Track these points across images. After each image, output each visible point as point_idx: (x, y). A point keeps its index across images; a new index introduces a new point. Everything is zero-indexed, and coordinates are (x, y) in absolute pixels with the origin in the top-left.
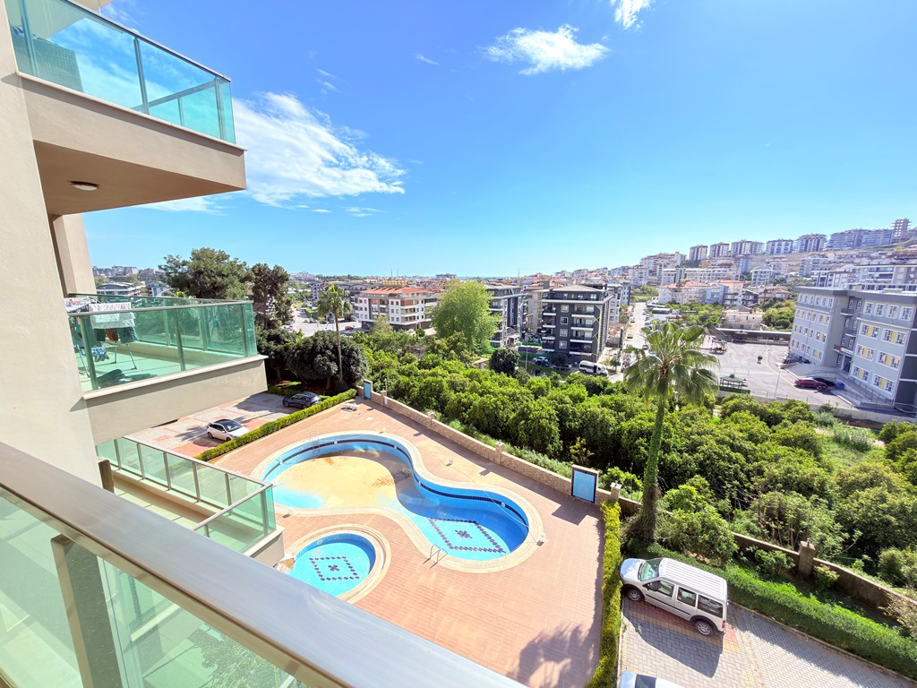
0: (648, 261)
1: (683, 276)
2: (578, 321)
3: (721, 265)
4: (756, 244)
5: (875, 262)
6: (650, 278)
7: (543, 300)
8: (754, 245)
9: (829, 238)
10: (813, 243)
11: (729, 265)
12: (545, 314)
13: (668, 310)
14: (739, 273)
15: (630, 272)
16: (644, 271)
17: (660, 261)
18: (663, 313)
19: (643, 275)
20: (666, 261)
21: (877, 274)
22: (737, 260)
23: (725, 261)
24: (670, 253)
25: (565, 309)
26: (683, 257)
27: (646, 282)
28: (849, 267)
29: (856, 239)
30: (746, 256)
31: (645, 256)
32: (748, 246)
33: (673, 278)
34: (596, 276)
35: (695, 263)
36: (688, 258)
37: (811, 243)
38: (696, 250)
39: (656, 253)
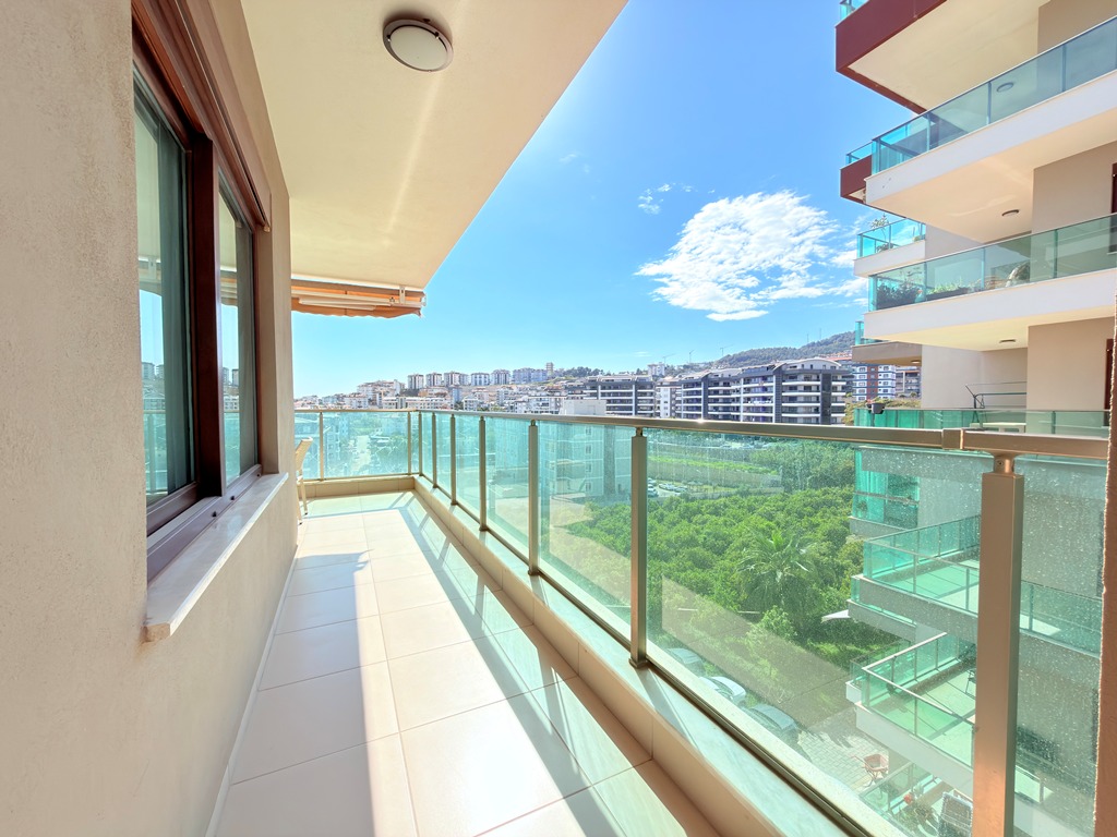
1: (404, 405)
3: (438, 395)
4: (464, 375)
5: (538, 394)
8: (462, 376)
9: (512, 374)
15: (347, 400)
16: (362, 400)
17: (379, 389)
19: (362, 404)
20: (385, 389)
21: (541, 403)
22: (450, 389)
26: (402, 385)
28: (525, 397)
29: (527, 376)
30: (457, 387)
31: (362, 383)
35: (414, 392)
36: (407, 387)
37: (501, 377)
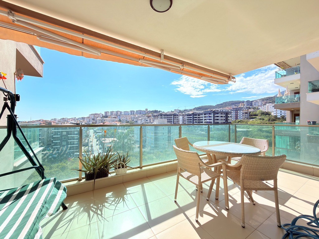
2: (71, 138)
4: (121, 112)
6: (93, 121)
9: (135, 112)
10: (133, 113)
11: (116, 118)
14: (118, 120)
15: (86, 119)
16: (90, 119)
17: (96, 116)
18: (100, 132)
20: (97, 116)
21: (145, 120)
22: (117, 116)
24: (98, 113)
25: (65, 133)
27: (92, 123)
28: (140, 119)
29: (140, 112)
30: (119, 115)
32: (119, 112)
33: (100, 121)
34: (72, 120)
35: (106, 117)
36: (104, 115)
38: (106, 113)
39: (94, 113)
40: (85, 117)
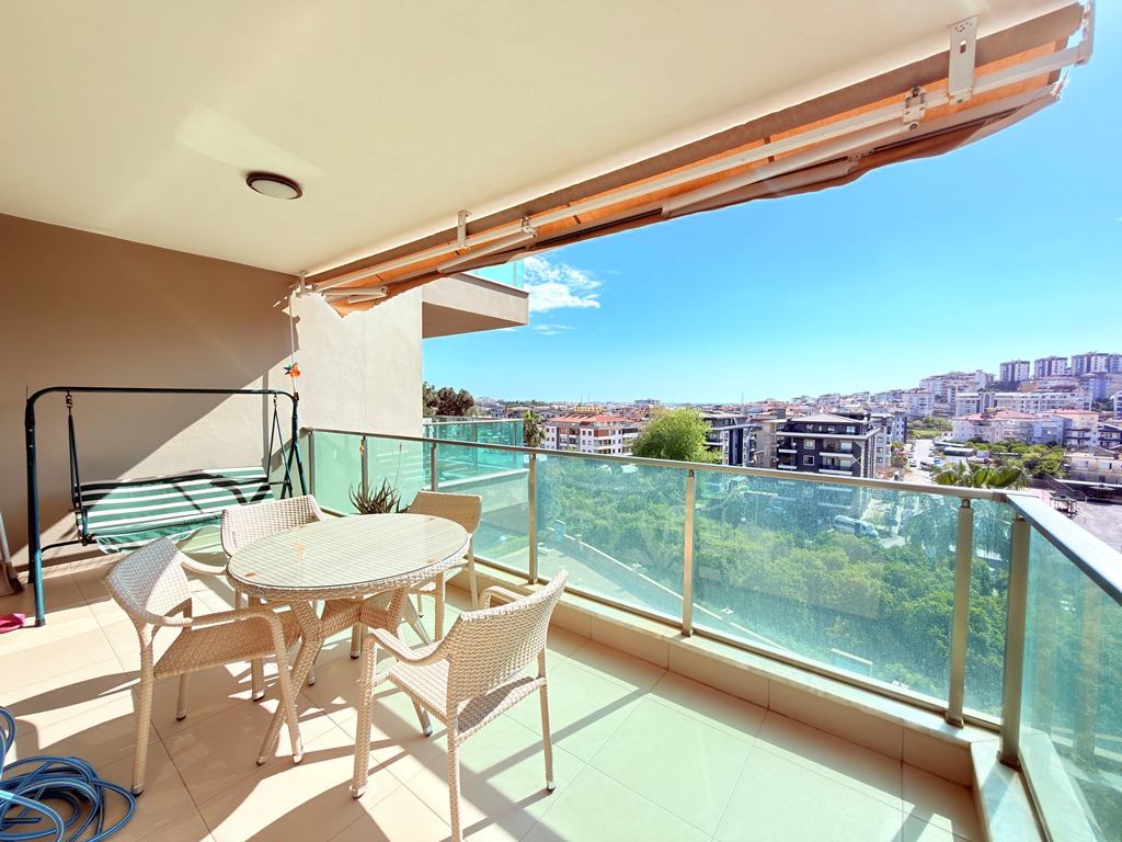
0: (931, 383)
1: (991, 403)
2: (829, 461)
3: (1056, 389)
4: (1117, 357)
6: (937, 405)
7: (778, 433)
8: (1113, 359)
11: (1071, 389)
12: (780, 451)
13: (970, 450)
14: (1090, 399)
15: (905, 397)
16: (926, 397)
17: (952, 383)
18: (961, 454)
19: (926, 402)
20: (961, 383)
22: (1084, 380)
23: (1062, 383)
24: (967, 372)
25: (810, 445)
26: (989, 377)
27: (931, 412)
30: (1101, 375)
31: (927, 376)
32: (1102, 361)
33: (974, 406)
34: (853, 402)
35: (1010, 385)
36: (998, 378)
38: (1010, 367)
39: (945, 371)
40: (903, 389)
